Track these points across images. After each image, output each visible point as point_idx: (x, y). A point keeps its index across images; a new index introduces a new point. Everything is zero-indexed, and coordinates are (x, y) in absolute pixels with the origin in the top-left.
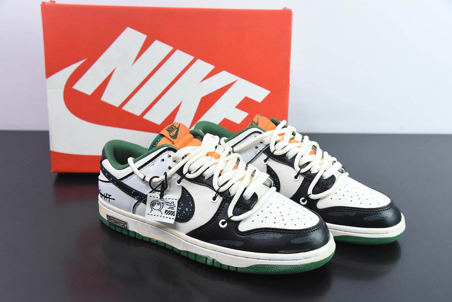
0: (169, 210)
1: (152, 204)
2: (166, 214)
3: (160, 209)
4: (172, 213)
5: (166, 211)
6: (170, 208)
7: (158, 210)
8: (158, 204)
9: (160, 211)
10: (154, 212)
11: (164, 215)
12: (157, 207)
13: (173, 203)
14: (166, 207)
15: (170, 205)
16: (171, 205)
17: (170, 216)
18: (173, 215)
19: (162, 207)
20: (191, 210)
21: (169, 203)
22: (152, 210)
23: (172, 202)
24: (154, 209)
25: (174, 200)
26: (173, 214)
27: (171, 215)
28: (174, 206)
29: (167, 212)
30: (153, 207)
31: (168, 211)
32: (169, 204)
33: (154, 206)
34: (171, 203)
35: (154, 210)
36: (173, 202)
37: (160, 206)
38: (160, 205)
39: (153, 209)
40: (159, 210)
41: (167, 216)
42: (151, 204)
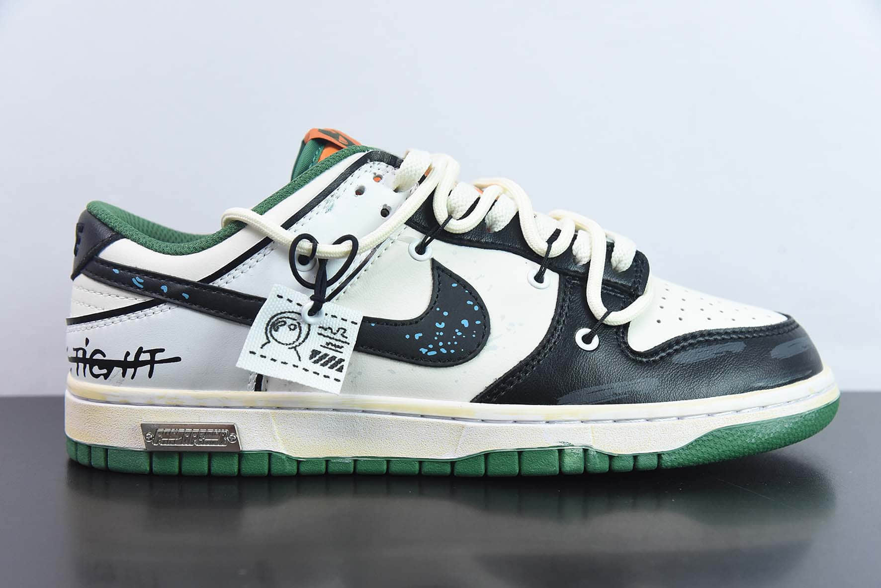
0: (324, 351)
1: (272, 321)
2: (315, 362)
3: (297, 343)
4: (333, 362)
5: (315, 353)
6: (330, 346)
7: (287, 344)
8: (292, 327)
9: (295, 350)
10: (273, 349)
11: (307, 362)
12: (285, 334)
13: (344, 332)
14: (316, 342)
15: (332, 336)
16: (333, 338)
17: (326, 370)
18: (336, 368)
19: (301, 339)
20: (478, 322)
21: (330, 328)
22: (269, 342)
23: (339, 329)
24: (276, 340)
25: (349, 322)
26: (338, 367)
27: (329, 368)
28: (342, 342)
29: (317, 357)
30: (273, 332)
31: (320, 355)
32: (328, 333)
33: (276, 331)
34: (338, 331)
35: (274, 341)
36: (342, 329)
37: (297, 334)
38: (298, 330)
39: (271, 339)
40: (290, 346)
41: (317, 367)
42: (269, 322)
